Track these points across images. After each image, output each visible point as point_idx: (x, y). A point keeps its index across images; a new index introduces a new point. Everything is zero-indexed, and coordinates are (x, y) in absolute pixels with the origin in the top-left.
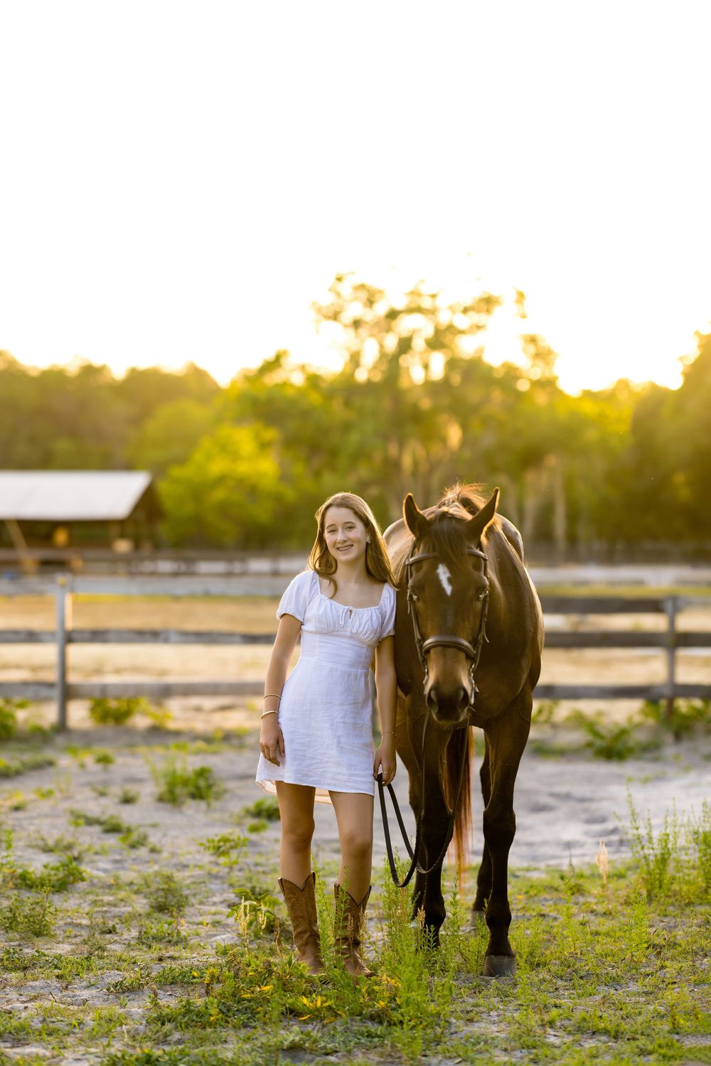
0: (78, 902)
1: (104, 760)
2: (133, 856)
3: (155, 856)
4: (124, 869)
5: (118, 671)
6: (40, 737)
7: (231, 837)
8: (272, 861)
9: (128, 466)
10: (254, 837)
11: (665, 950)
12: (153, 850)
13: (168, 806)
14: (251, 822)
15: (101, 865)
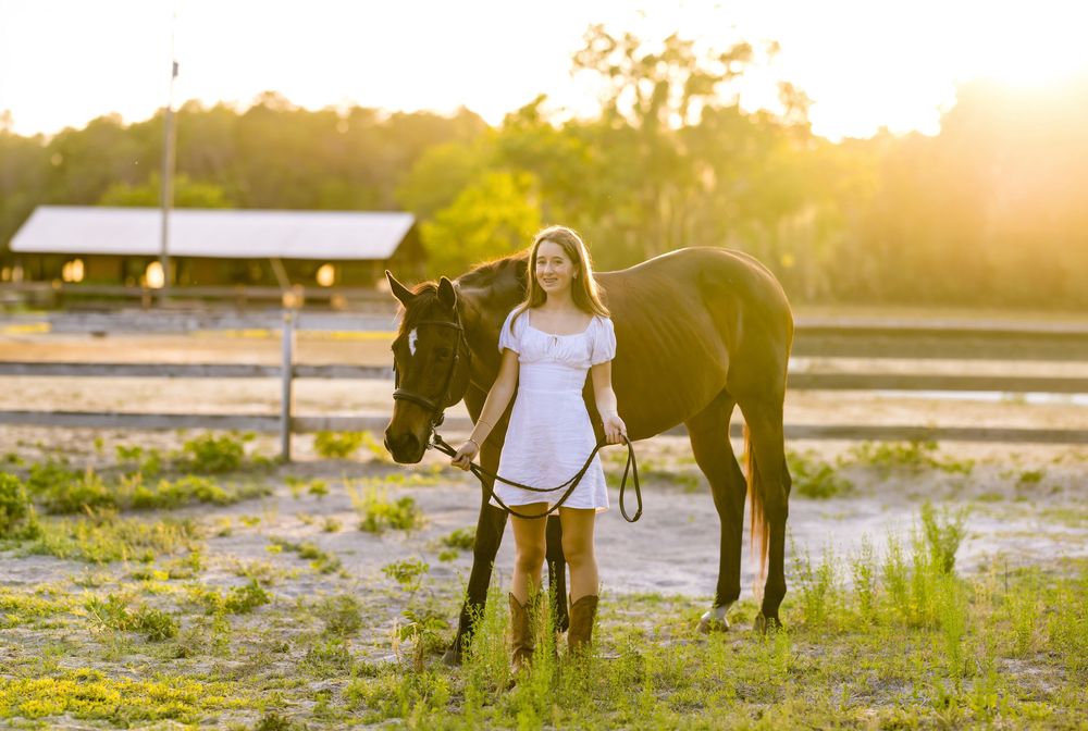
0: (258, 623)
1: (318, 492)
2: (323, 581)
3: (344, 581)
4: (311, 592)
5: (356, 406)
6: (266, 468)
7: (412, 564)
8: (456, 588)
9: (398, 209)
10: (445, 565)
11: (805, 675)
12: (343, 577)
13: (368, 535)
14: (445, 550)
15: (290, 589)
